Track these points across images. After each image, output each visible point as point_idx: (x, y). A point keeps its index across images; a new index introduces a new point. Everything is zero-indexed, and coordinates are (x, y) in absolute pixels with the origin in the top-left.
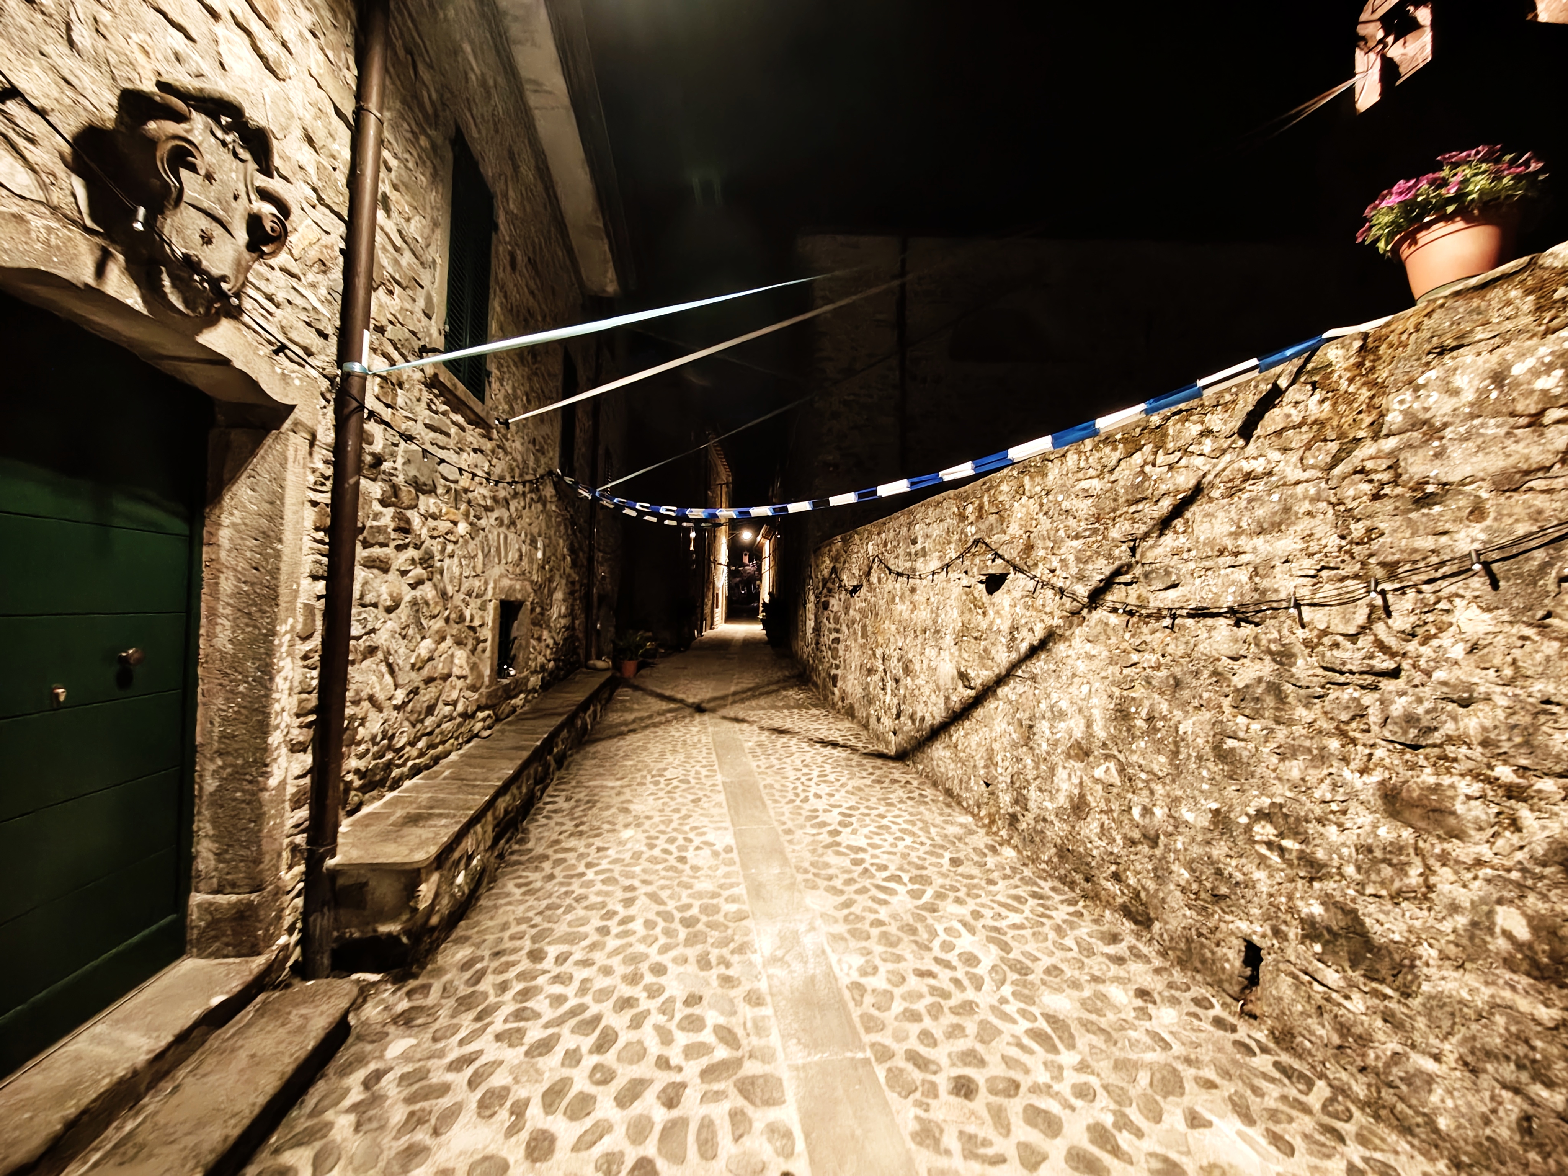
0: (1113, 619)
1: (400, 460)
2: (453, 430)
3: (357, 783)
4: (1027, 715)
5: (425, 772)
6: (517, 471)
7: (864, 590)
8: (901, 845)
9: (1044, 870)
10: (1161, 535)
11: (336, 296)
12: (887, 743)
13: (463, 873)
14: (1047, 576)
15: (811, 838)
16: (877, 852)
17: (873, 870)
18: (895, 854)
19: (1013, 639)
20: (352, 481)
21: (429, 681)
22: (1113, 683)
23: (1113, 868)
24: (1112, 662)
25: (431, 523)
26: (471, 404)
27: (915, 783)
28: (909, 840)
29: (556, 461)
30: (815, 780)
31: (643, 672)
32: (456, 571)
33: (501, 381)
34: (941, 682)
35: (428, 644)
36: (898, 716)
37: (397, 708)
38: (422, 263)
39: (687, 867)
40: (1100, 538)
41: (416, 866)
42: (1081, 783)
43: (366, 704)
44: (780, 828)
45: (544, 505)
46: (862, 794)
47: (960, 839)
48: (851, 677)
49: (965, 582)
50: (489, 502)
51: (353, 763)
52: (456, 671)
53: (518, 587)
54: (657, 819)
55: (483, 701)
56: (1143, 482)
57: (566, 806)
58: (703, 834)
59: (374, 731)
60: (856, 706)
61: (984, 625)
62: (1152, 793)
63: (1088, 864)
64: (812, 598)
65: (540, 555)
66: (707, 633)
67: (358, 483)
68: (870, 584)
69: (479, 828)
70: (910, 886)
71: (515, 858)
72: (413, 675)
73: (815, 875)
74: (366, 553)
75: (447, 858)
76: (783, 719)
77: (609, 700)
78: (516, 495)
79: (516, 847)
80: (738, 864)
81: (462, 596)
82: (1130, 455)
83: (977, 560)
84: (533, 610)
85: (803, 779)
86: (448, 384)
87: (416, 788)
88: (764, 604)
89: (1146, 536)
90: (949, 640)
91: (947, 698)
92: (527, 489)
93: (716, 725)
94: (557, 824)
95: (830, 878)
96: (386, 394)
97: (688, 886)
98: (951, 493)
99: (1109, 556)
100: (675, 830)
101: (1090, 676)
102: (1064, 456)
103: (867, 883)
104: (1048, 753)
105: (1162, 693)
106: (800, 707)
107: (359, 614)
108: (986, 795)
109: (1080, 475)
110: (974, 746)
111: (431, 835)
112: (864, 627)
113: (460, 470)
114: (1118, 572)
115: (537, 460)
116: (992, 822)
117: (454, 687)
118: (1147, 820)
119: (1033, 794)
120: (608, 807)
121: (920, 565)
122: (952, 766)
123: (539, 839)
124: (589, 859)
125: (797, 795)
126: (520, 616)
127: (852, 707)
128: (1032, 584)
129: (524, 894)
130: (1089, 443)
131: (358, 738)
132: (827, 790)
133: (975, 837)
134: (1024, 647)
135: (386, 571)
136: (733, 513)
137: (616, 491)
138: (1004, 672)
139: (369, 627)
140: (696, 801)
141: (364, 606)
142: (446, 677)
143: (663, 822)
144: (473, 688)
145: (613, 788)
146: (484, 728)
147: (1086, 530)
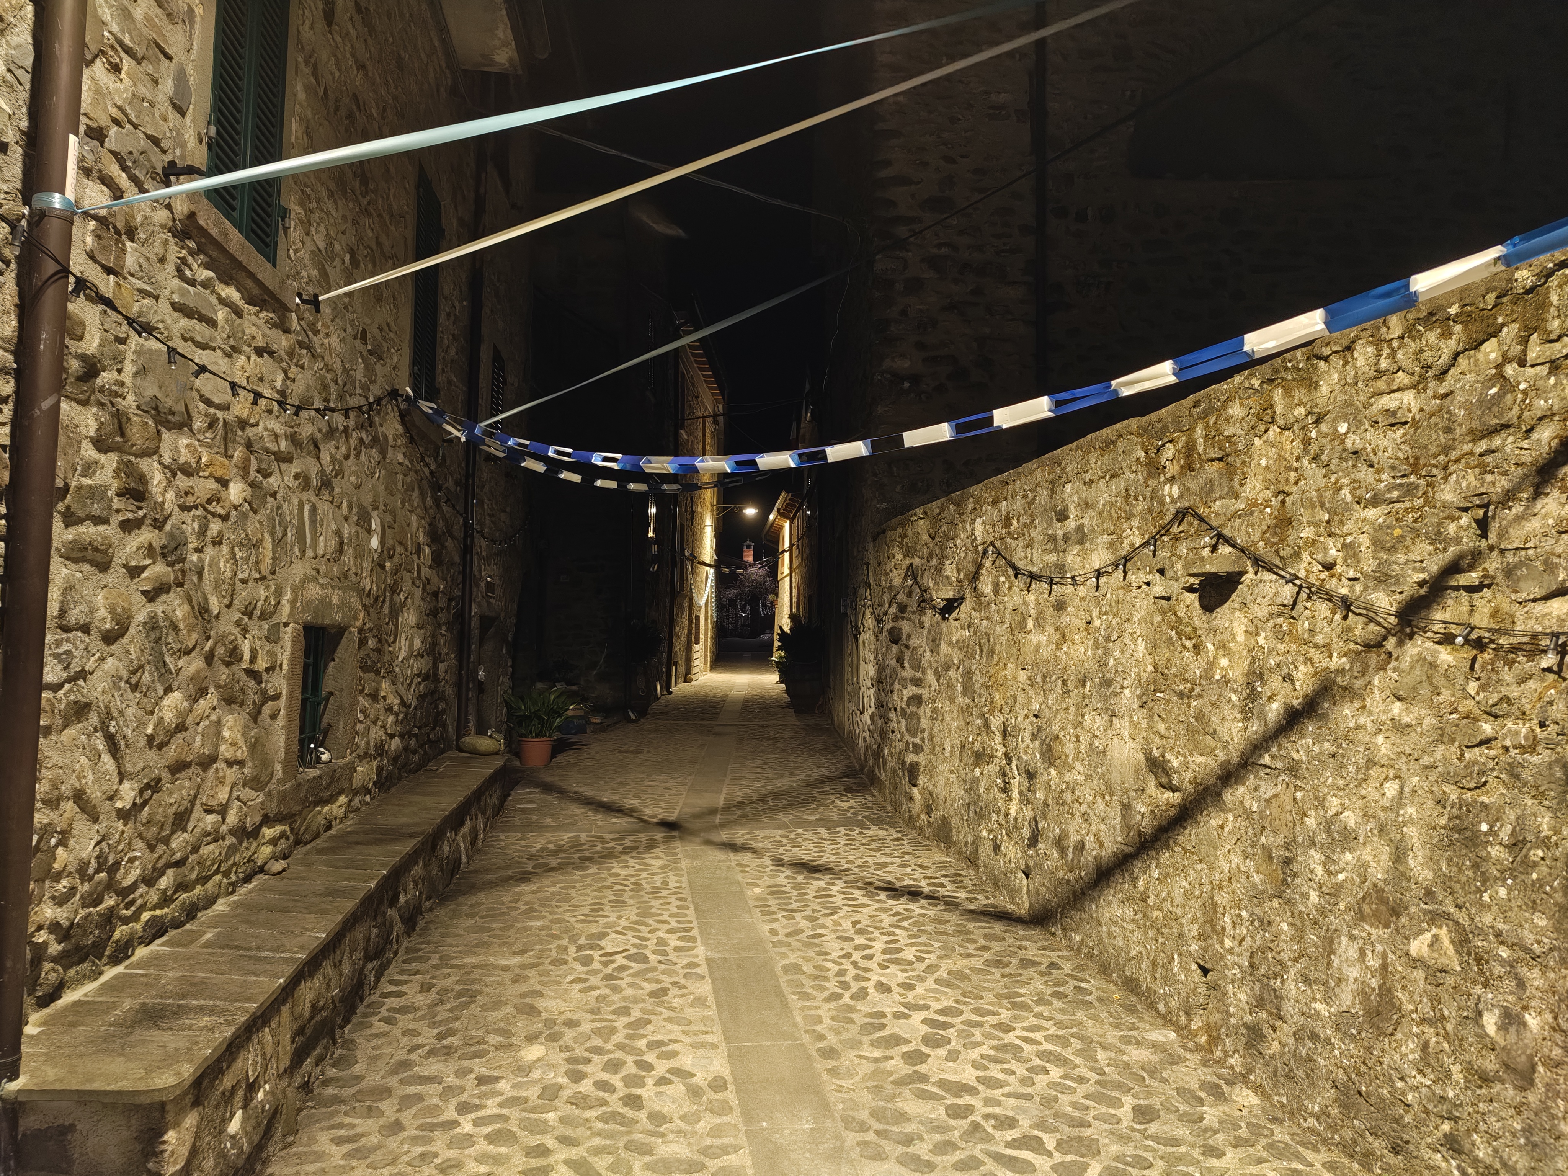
0: (1445, 656)
1: (129, 368)
2: (221, 315)
3: (55, 948)
4: (1280, 840)
5: (172, 933)
6: (333, 388)
7: (966, 607)
8: (1041, 1081)
9: (1312, 1131)
10: (1538, 493)
11: (19, 73)
12: (1013, 893)
13: (239, 1114)
14: (1317, 575)
15: (872, 1067)
16: (997, 1093)
17: (988, 1126)
18: (1028, 1097)
19: (1253, 695)
20: (46, 405)
21: (178, 767)
22: (1445, 778)
23: (1446, 1127)
24: (1443, 736)
25: (183, 482)
26: (252, 268)
27: (1067, 967)
28: (1055, 1073)
29: (405, 372)
30: (878, 958)
31: (559, 758)
32: (225, 567)
33: (306, 225)
34: (1115, 778)
35: (175, 698)
36: (1034, 841)
37: (124, 815)
38: (169, 15)
39: (642, 1115)
40: (1419, 502)
41: (157, 1098)
42: (1384, 967)
43: (69, 806)
44: (813, 1048)
45: (383, 453)
46: (967, 986)
47: (1153, 1072)
48: (943, 768)
49: (1159, 589)
50: (283, 444)
51: (48, 912)
52: (225, 750)
53: (335, 600)
54: (586, 1027)
55: (273, 809)
56: (1500, 395)
57: (421, 1000)
58: (674, 1054)
59: (84, 855)
60: (955, 821)
61: (1196, 670)
62: (1521, 984)
63: (1397, 1120)
64: (870, 622)
65: (375, 543)
66: (680, 689)
67: (56, 407)
68: (978, 595)
69: (266, 1034)
70: (1058, 1157)
71: (330, 1091)
72: (152, 755)
73: (878, 1133)
74: (69, 535)
75: (212, 1086)
76: (819, 846)
77: (500, 808)
78: (331, 432)
79: (333, 1072)
80: (737, 1111)
81: (237, 616)
82: (1477, 345)
83: (1183, 550)
84: (362, 642)
85: (856, 956)
86: (214, 232)
87: (154, 961)
88: (783, 634)
89: (1509, 497)
90: (1128, 697)
91: (1127, 808)
92: (351, 423)
93: (694, 857)
94: (407, 1032)
95: (908, 1140)
96: (105, 248)
97: (644, 1150)
98: (1133, 423)
99: (1438, 538)
100: (620, 1047)
101: (1401, 764)
102: (1349, 348)
103: (978, 1150)
104: (1321, 911)
105: (1539, 795)
106: (848, 822)
107: (58, 643)
108: (1202, 989)
109: (1381, 384)
110: (1179, 900)
111: (182, 1044)
112: (968, 675)
113: (233, 385)
114: (1454, 568)
115: (369, 370)
116: (1215, 1040)
117: (221, 781)
118: (1512, 1037)
119: (1292, 987)
120: (498, 1004)
121: (1072, 558)
122: (1137, 935)
123: (375, 1059)
124: (464, 1098)
125: (845, 986)
126: (340, 652)
127: (945, 822)
128: (1287, 592)
129: (349, 1155)
130: (1396, 325)
131: (56, 866)
132: (901, 977)
133: (1181, 1069)
134: (1274, 710)
135: (104, 567)
136: (725, 465)
137: (509, 427)
138: (1236, 760)
139: (75, 667)
140: (659, 994)
141: (66, 629)
142: (207, 762)
143: (597, 1032)
144: (255, 783)
145: (506, 969)
146: (275, 857)
147: (1393, 487)
